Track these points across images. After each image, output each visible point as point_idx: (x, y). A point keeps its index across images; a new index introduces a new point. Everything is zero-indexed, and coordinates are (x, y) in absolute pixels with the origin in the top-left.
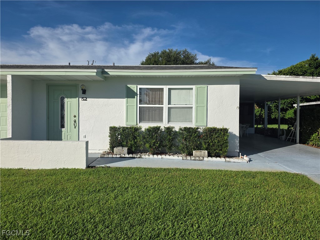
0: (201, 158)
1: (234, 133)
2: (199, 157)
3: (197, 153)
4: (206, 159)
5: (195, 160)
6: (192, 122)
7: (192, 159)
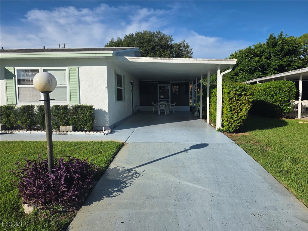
0: (65, 132)
1: (104, 110)
2: (63, 131)
3: (63, 128)
4: (69, 133)
5: (60, 134)
6: (67, 100)
7: (57, 133)
